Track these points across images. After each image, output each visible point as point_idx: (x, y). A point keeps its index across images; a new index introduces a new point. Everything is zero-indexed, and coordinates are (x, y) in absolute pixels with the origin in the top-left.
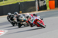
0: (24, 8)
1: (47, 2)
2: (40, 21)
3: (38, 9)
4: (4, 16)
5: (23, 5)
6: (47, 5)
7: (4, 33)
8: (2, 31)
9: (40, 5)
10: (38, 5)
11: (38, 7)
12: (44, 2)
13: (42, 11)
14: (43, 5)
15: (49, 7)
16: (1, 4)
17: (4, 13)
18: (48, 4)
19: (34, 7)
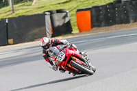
1: (72, 15)
3: (51, 33)
5: (15, 25)
10: (50, 23)
15: (77, 28)
18: (76, 20)
19: (42, 28)
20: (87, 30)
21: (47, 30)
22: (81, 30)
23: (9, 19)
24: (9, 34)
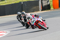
0: (26, 8)
1: (51, 1)
2: (42, 22)
3: (41, 9)
4: (6, 16)
5: (26, 5)
6: (50, 5)
7: (6, 34)
8: (4, 32)
9: (44, 5)
10: (41, 5)
11: (41, 6)
12: (48, 2)
13: (45, 11)
14: (46, 5)
15: (53, 7)
16: (3, 3)
17: (6, 13)
18: (52, 4)
19: (37, 7)
20: (57, 8)
21: (40, 7)
22: (54, 8)
23: (23, 2)
24: (23, 9)
